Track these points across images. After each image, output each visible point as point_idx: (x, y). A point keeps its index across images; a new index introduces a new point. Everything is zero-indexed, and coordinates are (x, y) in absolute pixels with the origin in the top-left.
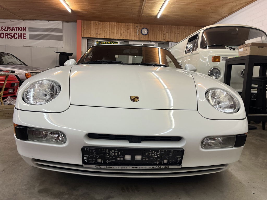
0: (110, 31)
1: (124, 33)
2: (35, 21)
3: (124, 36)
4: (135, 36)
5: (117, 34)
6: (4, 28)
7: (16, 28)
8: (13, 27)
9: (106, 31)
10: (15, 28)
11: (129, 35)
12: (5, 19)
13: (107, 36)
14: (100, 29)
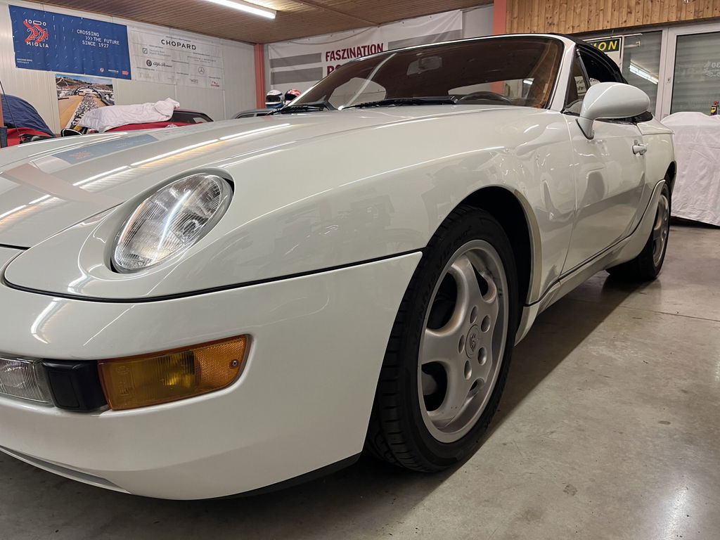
0: (593, 8)
1: (641, 5)
2: (401, 23)
3: (640, 15)
4: (679, 9)
5: (616, 13)
6: (341, 53)
7: (364, 47)
8: (358, 48)
9: (578, 11)
10: (362, 50)
11: (657, 8)
12: (343, 30)
13: (582, 25)
14: (561, 5)
